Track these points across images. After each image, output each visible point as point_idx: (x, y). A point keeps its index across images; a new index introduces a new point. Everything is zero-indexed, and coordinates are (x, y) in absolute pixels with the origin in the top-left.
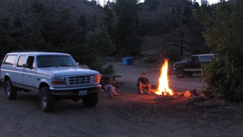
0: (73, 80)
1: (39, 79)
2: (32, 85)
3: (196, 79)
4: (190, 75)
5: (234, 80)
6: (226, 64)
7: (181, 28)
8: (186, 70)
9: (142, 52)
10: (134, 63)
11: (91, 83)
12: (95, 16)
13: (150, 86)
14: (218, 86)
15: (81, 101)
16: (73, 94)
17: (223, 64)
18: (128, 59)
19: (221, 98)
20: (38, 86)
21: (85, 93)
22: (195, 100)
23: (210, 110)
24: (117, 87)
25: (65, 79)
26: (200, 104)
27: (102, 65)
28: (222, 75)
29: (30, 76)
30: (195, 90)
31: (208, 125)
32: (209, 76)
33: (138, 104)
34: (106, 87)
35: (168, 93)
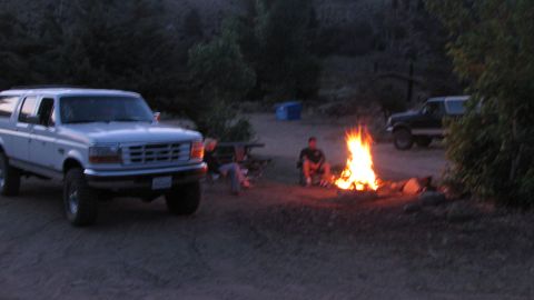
0: (139, 154)
1: (62, 151)
2: (47, 164)
4: (425, 142)
5: (518, 158)
6: (501, 117)
8: (416, 132)
9: (322, 92)
10: (303, 116)
11: (181, 159)
12: (220, 12)
13: (327, 166)
14: (481, 171)
15: (161, 200)
17: (493, 119)
18: (289, 108)
19: (488, 197)
20: (60, 166)
21: (166, 182)
22: (426, 202)
24: (251, 170)
25: (120, 150)
26: (437, 211)
27: (224, 120)
28: (491, 144)
29: (44, 143)
30: (429, 179)
31: (451, 262)
32: (460, 147)
33: (294, 210)
34: (225, 169)
35: (366, 186)
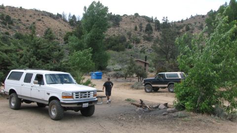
0: (78, 95)
1: (49, 94)
3: (163, 93)
7: (142, 44)
8: (153, 86)
10: (102, 78)
11: (90, 97)
12: (60, 30)
16: (79, 106)
18: (96, 74)
21: (87, 105)
22: (169, 112)
23: (183, 119)
25: (73, 94)
29: (39, 90)
30: (167, 104)
